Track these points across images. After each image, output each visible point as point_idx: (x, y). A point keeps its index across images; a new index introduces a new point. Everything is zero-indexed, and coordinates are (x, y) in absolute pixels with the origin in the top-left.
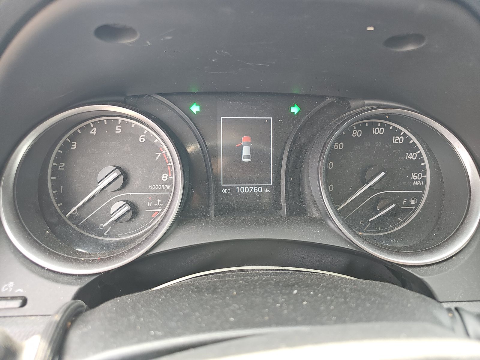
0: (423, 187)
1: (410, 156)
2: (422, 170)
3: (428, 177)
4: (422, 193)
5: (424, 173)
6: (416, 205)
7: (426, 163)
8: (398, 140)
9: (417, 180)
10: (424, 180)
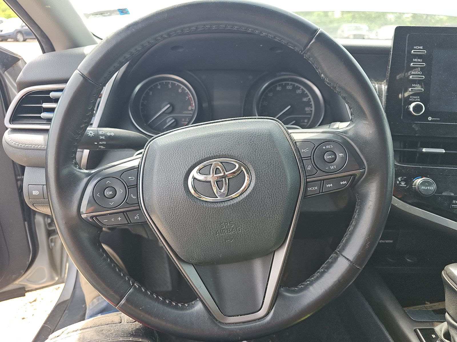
0: (311, 114)
1: (305, 99)
2: (310, 106)
3: (313, 109)
4: (310, 117)
5: (312, 107)
6: (307, 123)
7: (312, 103)
8: (299, 92)
9: (308, 111)
10: (311, 111)
